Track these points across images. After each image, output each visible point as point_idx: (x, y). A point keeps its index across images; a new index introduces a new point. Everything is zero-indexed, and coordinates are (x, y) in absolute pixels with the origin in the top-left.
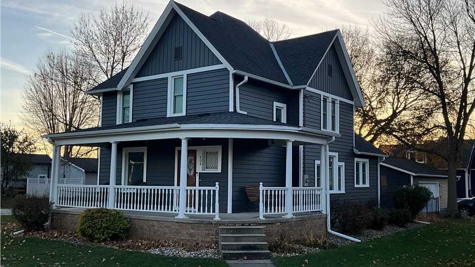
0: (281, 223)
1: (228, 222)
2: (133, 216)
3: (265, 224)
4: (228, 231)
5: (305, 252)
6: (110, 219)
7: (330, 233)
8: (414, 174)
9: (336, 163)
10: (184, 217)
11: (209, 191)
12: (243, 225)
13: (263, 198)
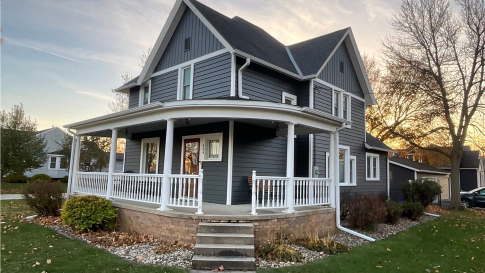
0: (279, 219)
1: (211, 217)
2: (123, 205)
3: (257, 221)
4: (209, 229)
5: (304, 258)
6: (92, 209)
7: (340, 230)
8: (418, 170)
9: (348, 157)
10: (167, 209)
11: (192, 179)
12: (229, 222)
13: (256, 189)
